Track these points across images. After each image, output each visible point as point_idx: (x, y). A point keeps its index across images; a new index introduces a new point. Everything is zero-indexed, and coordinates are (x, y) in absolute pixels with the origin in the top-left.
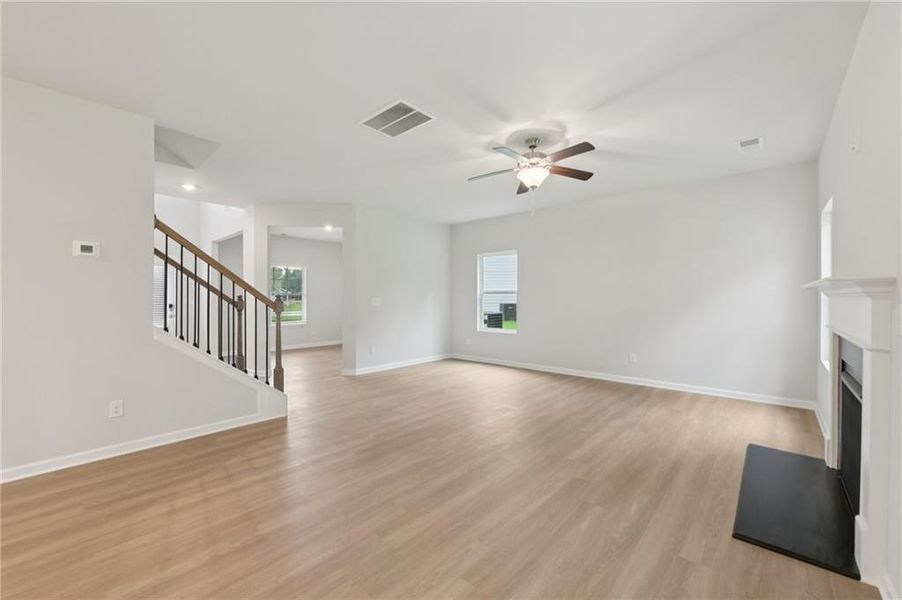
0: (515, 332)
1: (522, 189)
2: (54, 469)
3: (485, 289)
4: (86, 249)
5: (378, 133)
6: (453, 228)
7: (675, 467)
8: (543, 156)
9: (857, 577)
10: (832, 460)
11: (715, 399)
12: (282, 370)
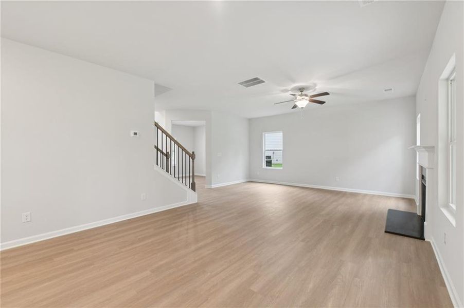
0: (282, 168)
1: (295, 107)
2: (127, 219)
3: (266, 149)
4: (135, 134)
5: (242, 86)
6: (250, 120)
7: (361, 217)
8: (306, 95)
9: (424, 240)
10: (419, 213)
11: (373, 196)
12: (195, 183)
